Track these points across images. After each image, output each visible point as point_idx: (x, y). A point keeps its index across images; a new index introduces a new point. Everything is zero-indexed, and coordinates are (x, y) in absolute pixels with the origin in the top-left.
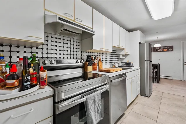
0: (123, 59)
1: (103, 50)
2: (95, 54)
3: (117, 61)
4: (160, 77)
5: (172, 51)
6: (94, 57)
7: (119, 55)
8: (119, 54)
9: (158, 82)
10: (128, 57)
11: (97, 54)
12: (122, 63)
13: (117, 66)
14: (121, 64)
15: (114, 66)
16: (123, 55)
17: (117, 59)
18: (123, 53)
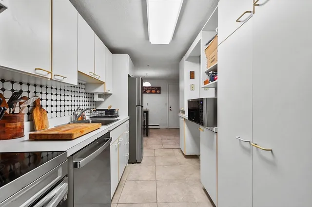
0: (101, 102)
1: (49, 76)
2: (17, 88)
3: (88, 107)
4: (149, 127)
5: (160, 93)
6: (8, 95)
7: (93, 94)
8: (91, 92)
9: (147, 136)
10: (109, 99)
11: (25, 88)
12: (97, 110)
13: (87, 118)
14: (97, 113)
15: (80, 119)
16: (100, 96)
17: (86, 103)
18: (100, 90)
